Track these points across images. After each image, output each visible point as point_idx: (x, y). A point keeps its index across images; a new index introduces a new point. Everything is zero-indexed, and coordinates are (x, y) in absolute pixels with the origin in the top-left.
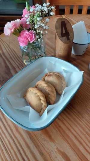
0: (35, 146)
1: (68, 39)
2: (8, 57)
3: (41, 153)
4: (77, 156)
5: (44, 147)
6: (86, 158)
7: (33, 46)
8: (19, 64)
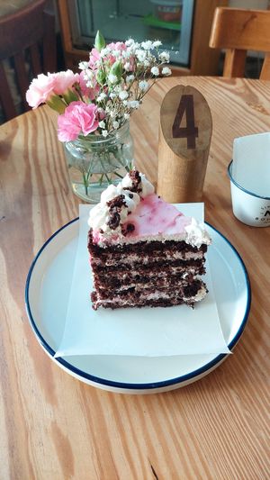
0: (5, 399)
1: (191, 145)
2: (40, 163)
3: (9, 421)
4: (96, 460)
5: (24, 408)
6: (116, 471)
7: (93, 145)
8: (61, 186)
